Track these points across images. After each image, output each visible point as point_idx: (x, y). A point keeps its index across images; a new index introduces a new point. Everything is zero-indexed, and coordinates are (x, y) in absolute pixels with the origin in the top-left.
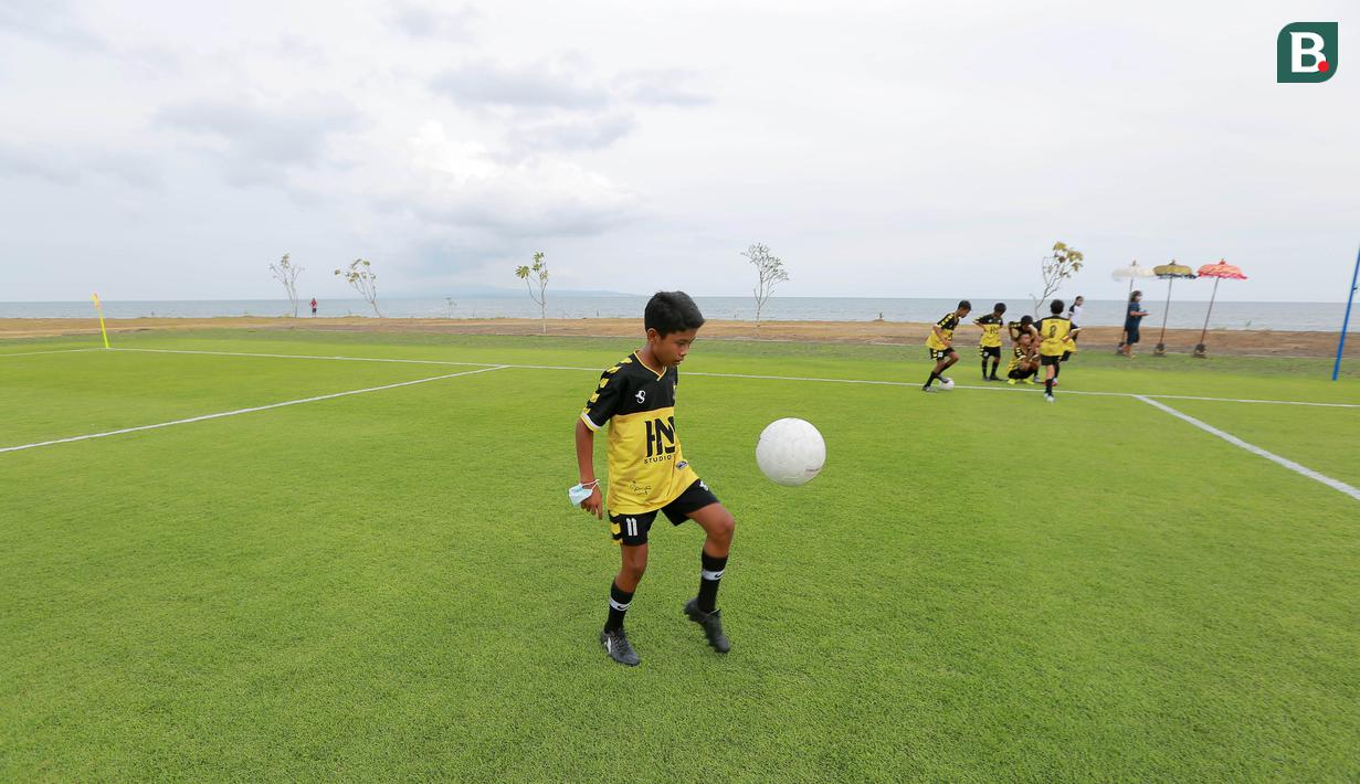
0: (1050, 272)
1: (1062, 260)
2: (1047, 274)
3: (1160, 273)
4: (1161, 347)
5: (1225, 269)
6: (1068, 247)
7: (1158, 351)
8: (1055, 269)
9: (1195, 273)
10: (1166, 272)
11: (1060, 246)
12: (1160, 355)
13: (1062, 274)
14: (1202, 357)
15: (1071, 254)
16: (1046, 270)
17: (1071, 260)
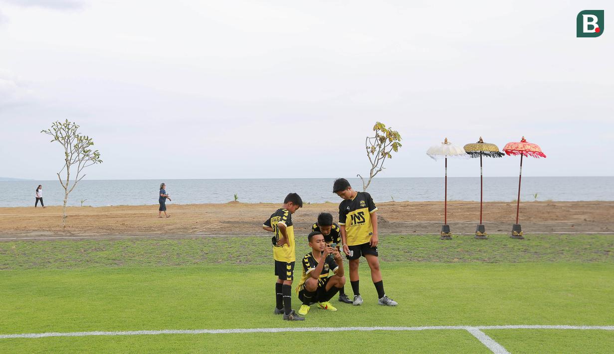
0: (372, 152)
1: (383, 140)
2: (371, 154)
3: (471, 151)
4: (481, 228)
5: (528, 147)
6: (387, 128)
7: (479, 233)
8: (377, 149)
9: (501, 151)
10: (476, 151)
11: (379, 126)
12: (482, 237)
13: (384, 154)
14: (520, 238)
15: (390, 134)
16: (369, 150)
17: (391, 141)
